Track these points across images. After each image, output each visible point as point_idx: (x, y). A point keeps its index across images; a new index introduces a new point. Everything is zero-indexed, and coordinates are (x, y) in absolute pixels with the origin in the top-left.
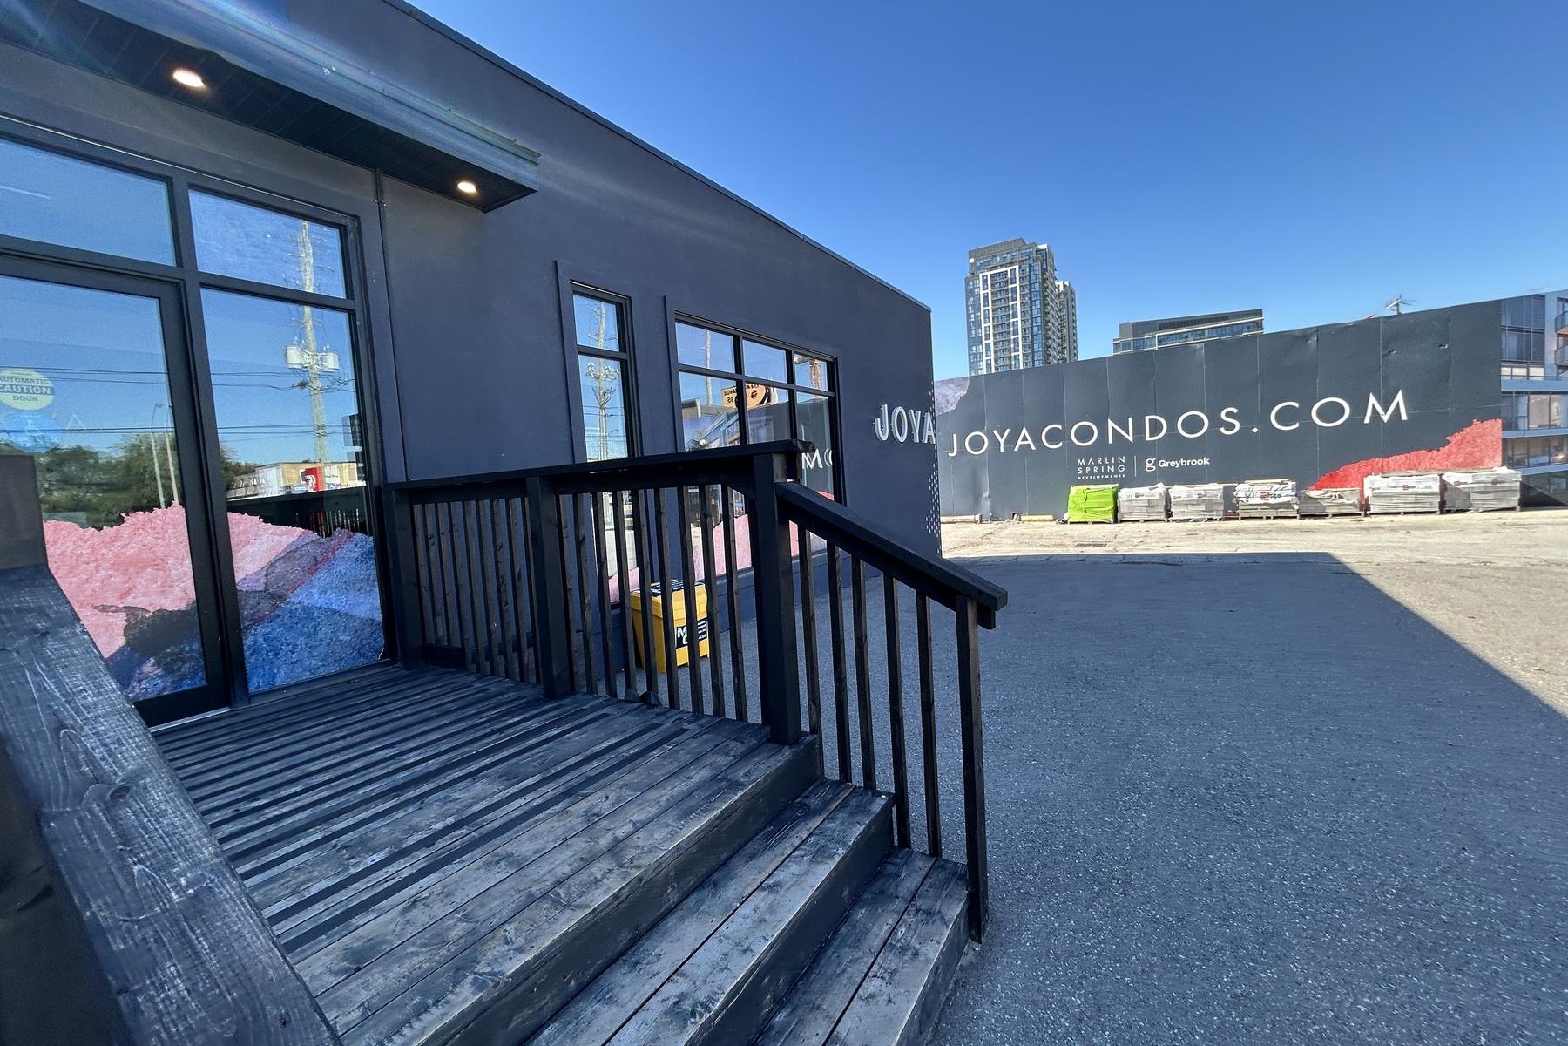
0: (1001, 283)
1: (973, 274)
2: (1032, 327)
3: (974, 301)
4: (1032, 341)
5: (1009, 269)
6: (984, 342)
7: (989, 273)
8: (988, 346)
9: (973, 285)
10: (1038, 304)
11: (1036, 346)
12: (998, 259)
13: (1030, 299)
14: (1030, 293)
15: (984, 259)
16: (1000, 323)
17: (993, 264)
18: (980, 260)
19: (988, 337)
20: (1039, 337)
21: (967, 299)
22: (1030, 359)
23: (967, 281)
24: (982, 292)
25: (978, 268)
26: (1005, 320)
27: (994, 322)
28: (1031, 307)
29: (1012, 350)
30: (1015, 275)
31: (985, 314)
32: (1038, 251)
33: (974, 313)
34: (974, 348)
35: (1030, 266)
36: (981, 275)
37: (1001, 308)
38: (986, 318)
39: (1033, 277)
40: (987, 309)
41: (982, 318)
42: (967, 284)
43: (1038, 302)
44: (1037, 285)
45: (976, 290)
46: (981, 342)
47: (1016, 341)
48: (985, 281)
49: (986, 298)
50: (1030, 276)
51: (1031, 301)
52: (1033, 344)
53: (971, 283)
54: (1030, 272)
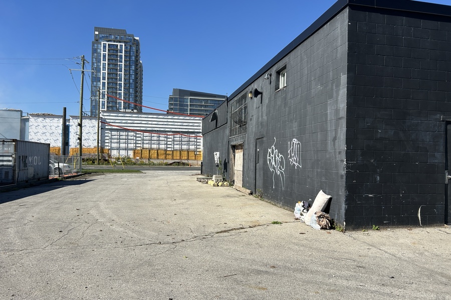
0: (113, 51)
1: (97, 40)
2: (130, 79)
3: (97, 56)
4: (129, 86)
5: (119, 44)
6: (102, 81)
7: (107, 43)
8: (104, 83)
9: (97, 47)
10: (133, 68)
11: (131, 90)
12: (113, 37)
13: (130, 63)
14: (130, 60)
15: (104, 34)
16: (112, 72)
17: (110, 39)
18: (102, 34)
19: (104, 78)
20: (133, 85)
21: (93, 54)
22: (127, 96)
23: (93, 44)
24: (102, 53)
25: (101, 38)
26: (114, 72)
27: (108, 71)
28: (130, 68)
29: (118, 89)
30: (122, 48)
31: (103, 65)
32: (134, 39)
33: (97, 63)
34: (95, 83)
35: (130, 46)
36: (102, 43)
37: (113, 64)
38: (104, 68)
39: (132, 53)
40: (104, 63)
41: (102, 67)
42: (93, 45)
43: (133, 67)
44: (133, 58)
45: (99, 50)
46: (100, 81)
47: (120, 85)
48: (105, 47)
49: (104, 56)
50: (130, 51)
51: (130, 65)
52: (129, 89)
53: (96, 45)
54: (130, 49)
